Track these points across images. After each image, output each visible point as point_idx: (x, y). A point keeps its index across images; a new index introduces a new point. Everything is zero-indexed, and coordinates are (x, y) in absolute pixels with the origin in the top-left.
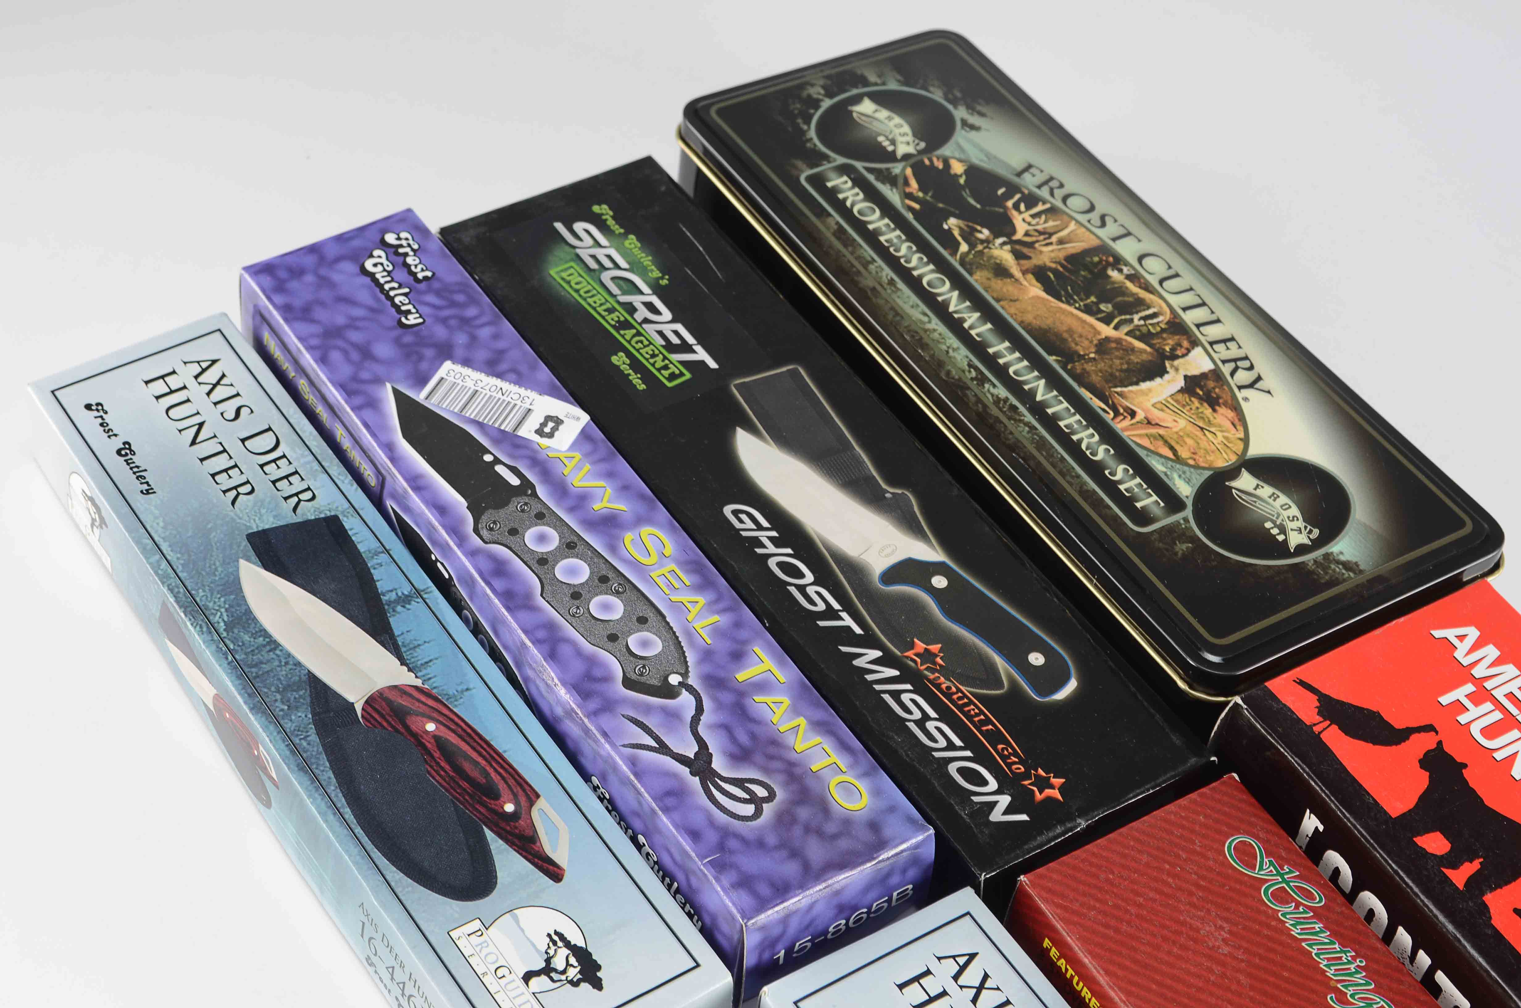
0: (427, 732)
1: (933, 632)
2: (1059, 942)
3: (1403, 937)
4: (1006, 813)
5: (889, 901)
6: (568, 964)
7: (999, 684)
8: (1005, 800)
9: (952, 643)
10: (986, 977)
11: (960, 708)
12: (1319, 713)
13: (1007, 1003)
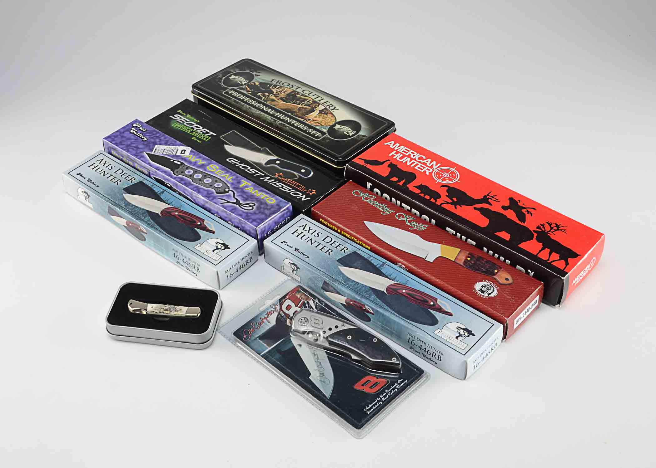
0: (176, 215)
1: (279, 171)
2: (323, 218)
3: (394, 200)
4: (305, 198)
5: (285, 221)
6: (221, 247)
7: (297, 177)
8: (304, 196)
9: (284, 173)
10: (310, 228)
11: (290, 183)
12: (365, 163)
13: (316, 231)
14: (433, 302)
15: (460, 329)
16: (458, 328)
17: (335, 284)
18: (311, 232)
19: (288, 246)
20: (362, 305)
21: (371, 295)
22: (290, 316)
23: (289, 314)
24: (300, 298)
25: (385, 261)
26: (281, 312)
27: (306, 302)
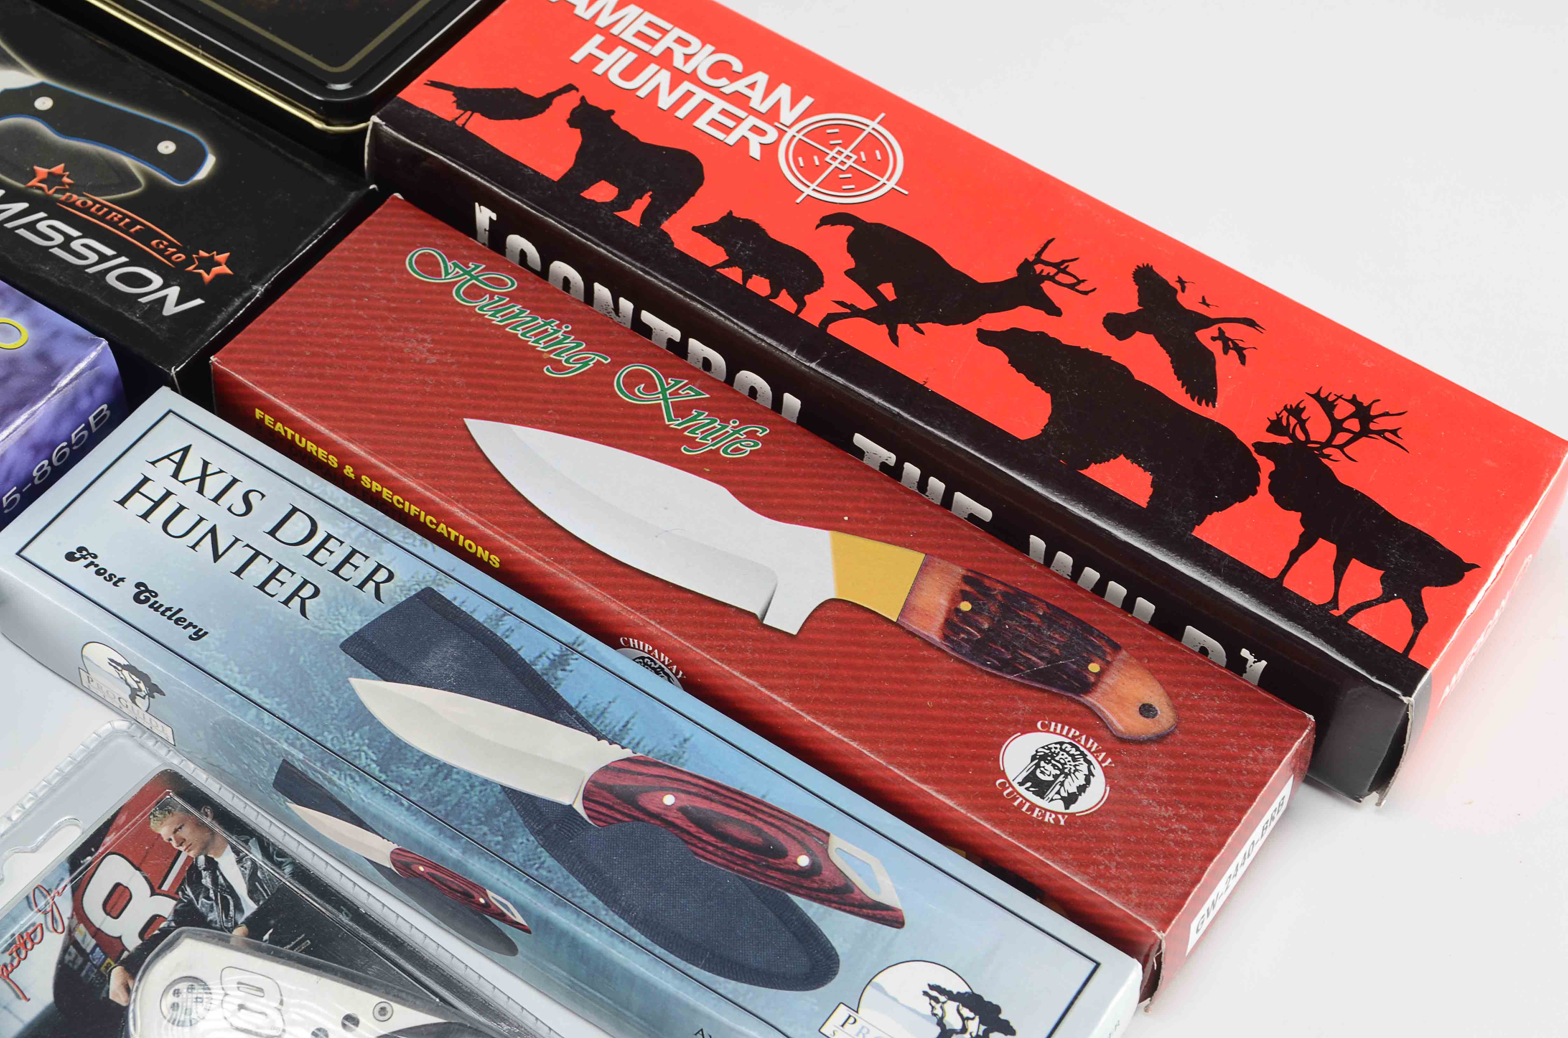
1: (50, 155)
2: (270, 409)
3: (602, 292)
4: (178, 304)
5: (88, 427)
7: (135, 183)
8: (174, 292)
9: (74, 160)
10: (206, 464)
11: (102, 218)
12: (459, 107)
13: (235, 481)
14: (810, 855)
15: (942, 998)
16: (934, 993)
17: (335, 778)
18: (214, 485)
19: (98, 573)
20: (474, 885)
21: (512, 835)
22: (125, 949)
23: (120, 938)
24: (174, 844)
25: (569, 631)
26: (81, 932)
27: (202, 860)
